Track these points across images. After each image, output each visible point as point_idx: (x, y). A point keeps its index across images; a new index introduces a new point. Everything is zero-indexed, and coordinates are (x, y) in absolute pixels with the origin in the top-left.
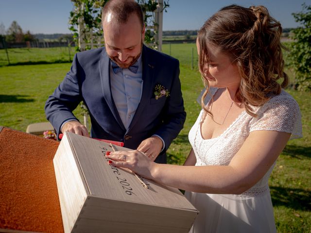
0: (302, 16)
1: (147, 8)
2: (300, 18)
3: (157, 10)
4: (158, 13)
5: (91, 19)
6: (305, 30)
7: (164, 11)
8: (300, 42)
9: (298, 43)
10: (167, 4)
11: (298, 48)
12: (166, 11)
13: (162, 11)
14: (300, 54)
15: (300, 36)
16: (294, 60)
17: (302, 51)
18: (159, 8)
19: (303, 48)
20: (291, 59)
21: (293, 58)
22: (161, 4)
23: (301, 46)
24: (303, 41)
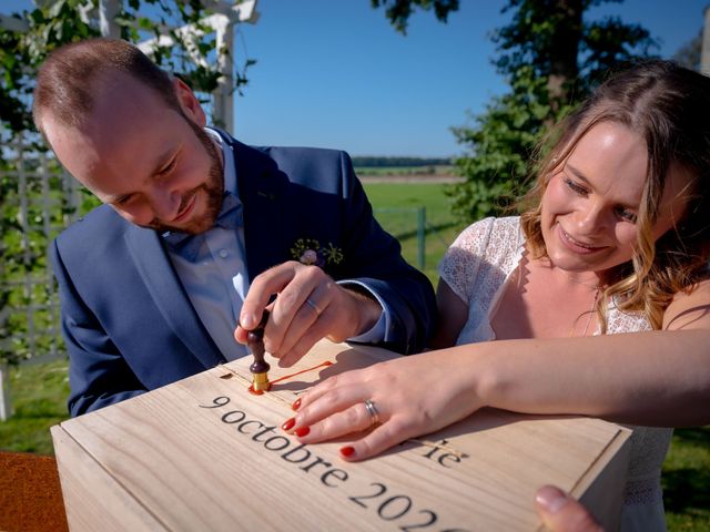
0: (467, 132)
1: (195, 82)
2: (463, 136)
3: (218, 91)
4: (222, 96)
5: (20, 110)
6: (477, 159)
7: (236, 94)
8: (470, 180)
9: (467, 183)
10: (242, 77)
11: (469, 193)
12: (241, 94)
13: (231, 94)
14: (472, 203)
15: (469, 170)
16: (465, 215)
17: (476, 197)
18: (224, 86)
19: (478, 191)
20: (458, 214)
21: (462, 211)
22: (229, 77)
23: (473, 187)
24: (476, 178)
